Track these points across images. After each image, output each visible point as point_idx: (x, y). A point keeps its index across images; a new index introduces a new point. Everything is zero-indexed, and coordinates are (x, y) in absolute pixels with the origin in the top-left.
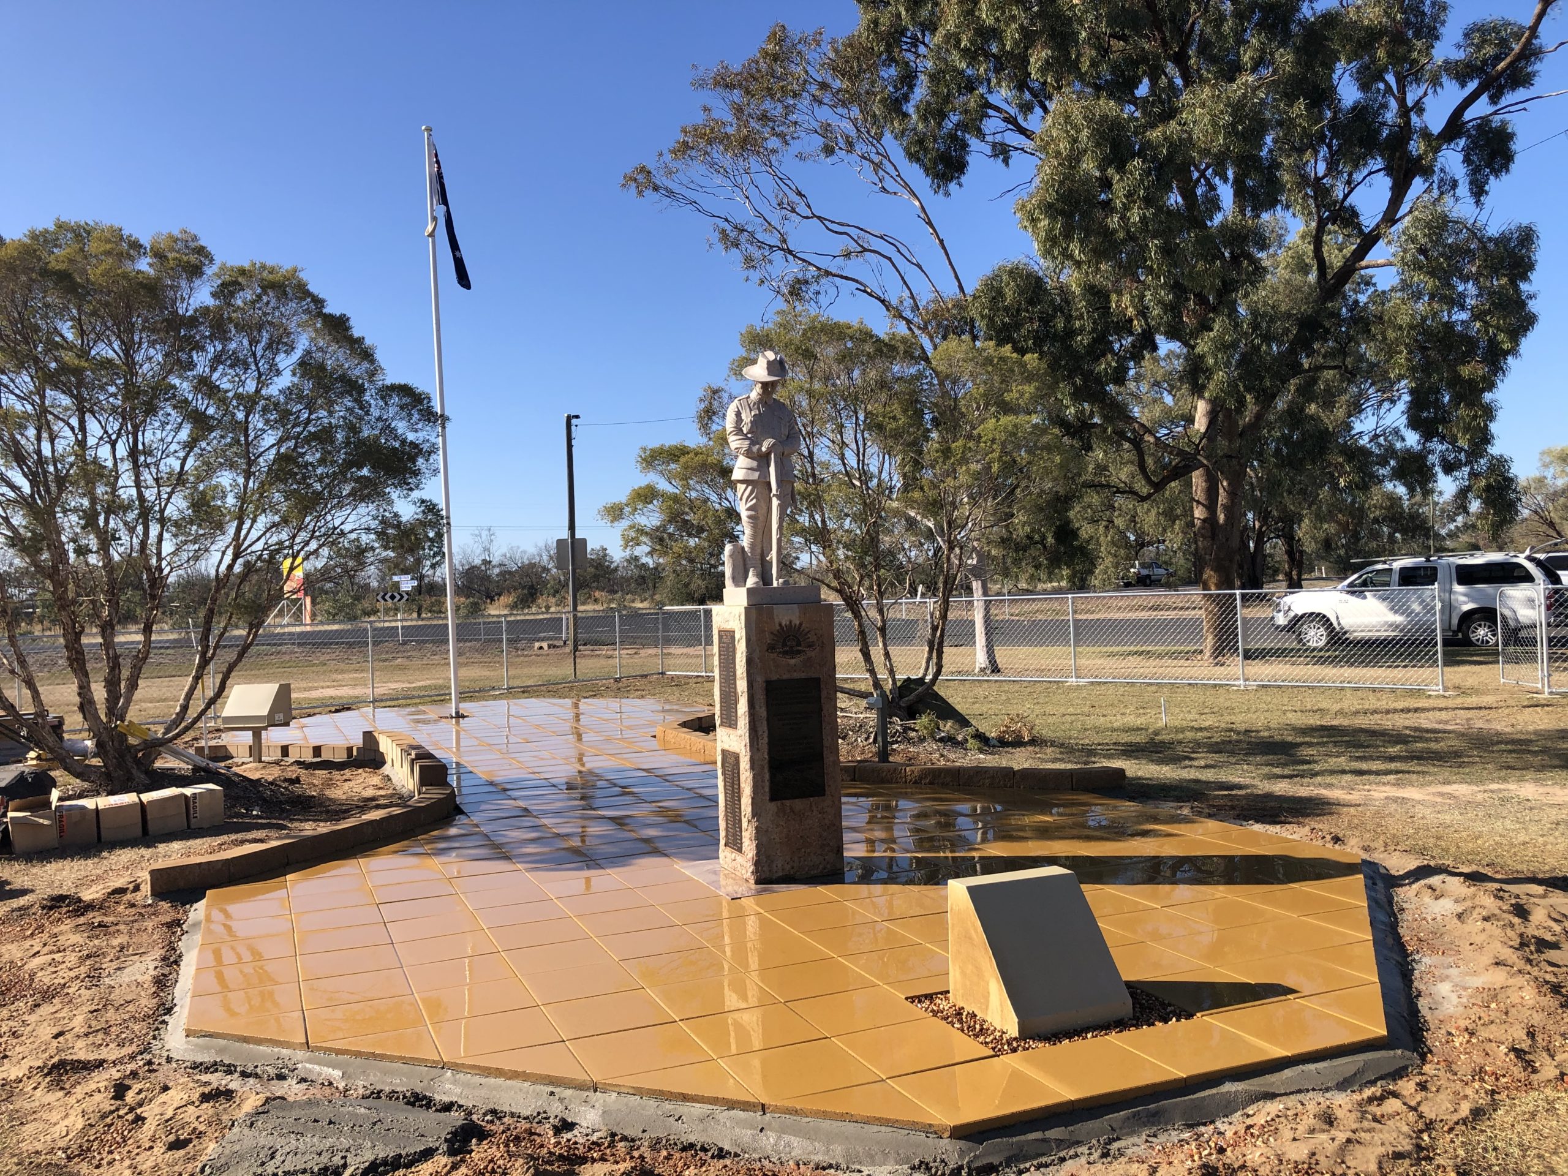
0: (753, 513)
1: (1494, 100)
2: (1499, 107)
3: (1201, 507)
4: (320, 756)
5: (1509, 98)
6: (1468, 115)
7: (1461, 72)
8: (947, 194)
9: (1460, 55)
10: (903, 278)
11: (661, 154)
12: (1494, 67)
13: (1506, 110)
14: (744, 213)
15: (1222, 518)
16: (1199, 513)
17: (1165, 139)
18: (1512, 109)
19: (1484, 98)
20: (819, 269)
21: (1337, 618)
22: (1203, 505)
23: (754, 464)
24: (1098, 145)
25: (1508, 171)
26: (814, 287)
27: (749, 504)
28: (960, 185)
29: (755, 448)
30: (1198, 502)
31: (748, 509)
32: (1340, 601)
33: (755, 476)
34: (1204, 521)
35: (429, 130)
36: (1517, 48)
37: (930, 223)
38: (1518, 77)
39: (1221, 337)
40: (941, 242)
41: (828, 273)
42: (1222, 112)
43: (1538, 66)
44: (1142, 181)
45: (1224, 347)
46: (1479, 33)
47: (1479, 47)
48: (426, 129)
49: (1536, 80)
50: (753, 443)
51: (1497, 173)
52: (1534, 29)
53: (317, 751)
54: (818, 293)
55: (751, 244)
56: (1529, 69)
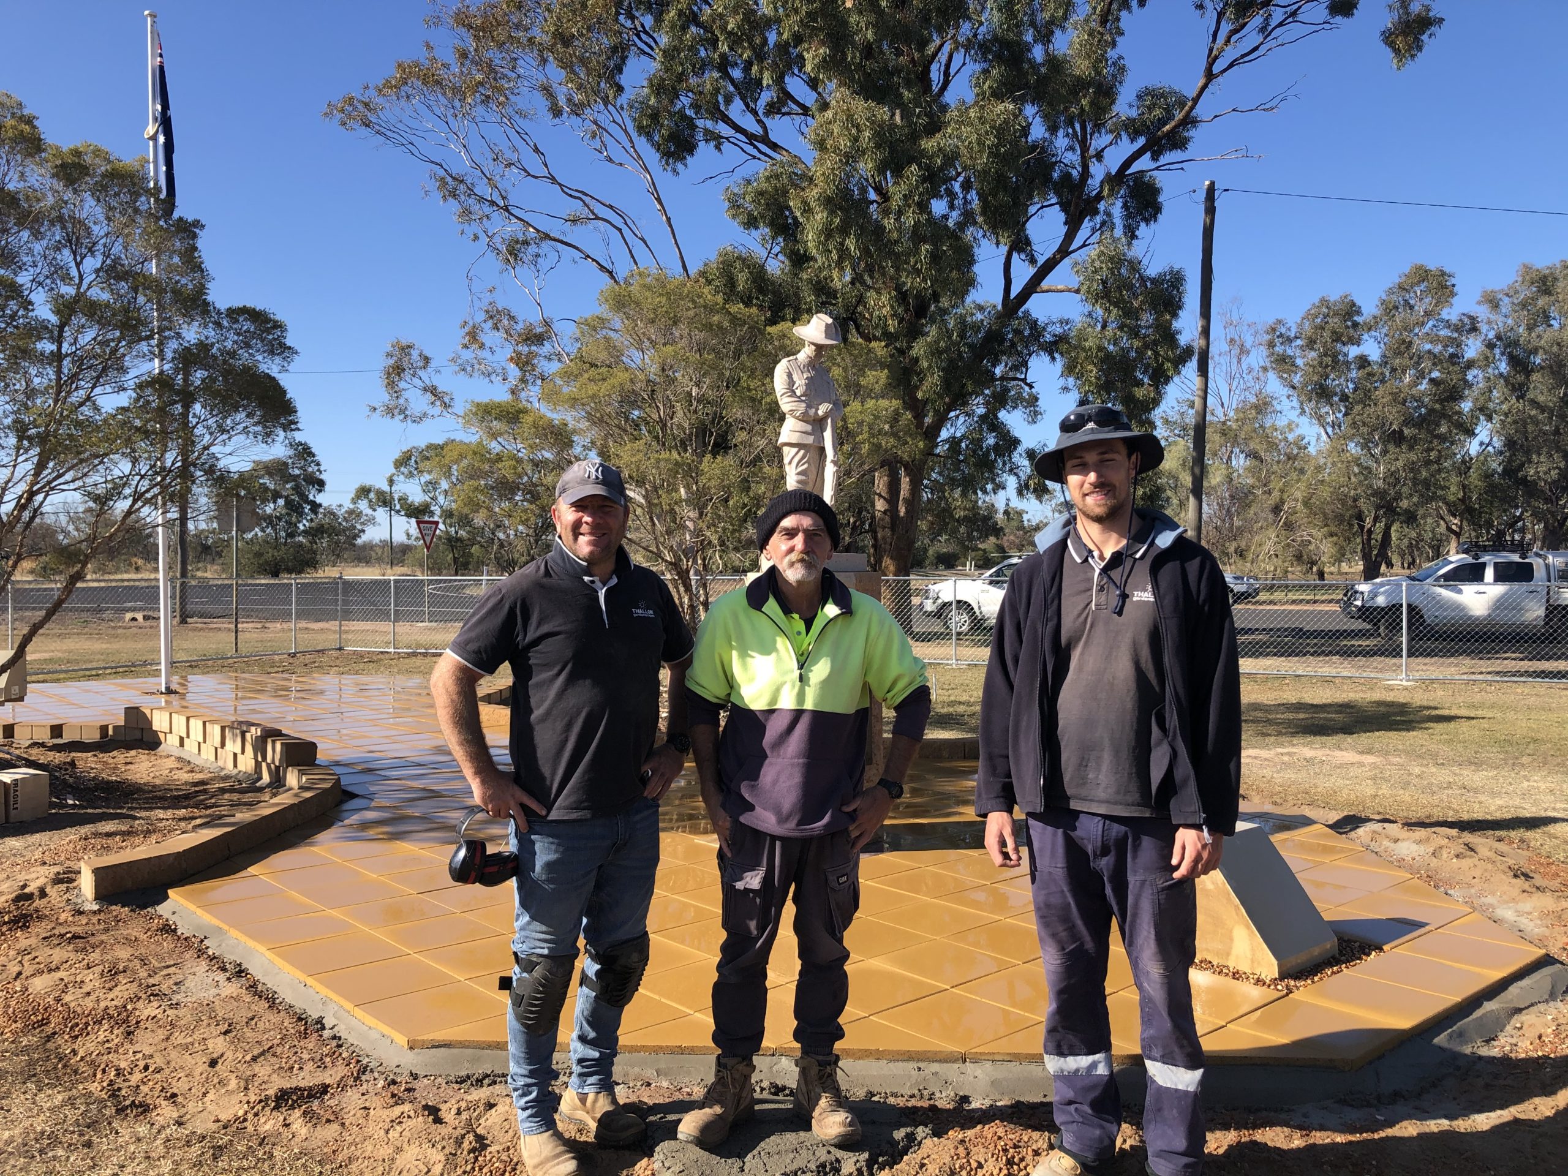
0: (803, 478)
1: (1155, 158)
2: (1159, 164)
3: (882, 500)
4: (60, 736)
5: (1168, 157)
6: (1134, 168)
7: (1133, 128)
8: (675, 171)
9: (1134, 113)
10: (630, 252)
11: (367, 87)
12: (1159, 129)
13: (1167, 167)
14: (462, 163)
15: (902, 511)
16: (880, 505)
17: (940, 150)
18: (1171, 167)
19: (1148, 155)
20: (538, 231)
21: (980, 608)
22: (884, 498)
23: (809, 428)
24: (878, 146)
25: (1155, 221)
26: (532, 249)
27: (800, 469)
28: (685, 165)
29: (812, 412)
30: (880, 495)
31: (798, 474)
32: (983, 591)
33: (810, 440)
34: (885, 512)
35: (153, 16)
36: (1179, 115)
37: (659, 200)
38: (1177, 141)
39: (937, 342)
40: (668, 219)
41: (547, 237)
42: (987, 133)
43: (1192, 133)
44: (917, 188)
45: (938, 351)
46: (1151, 96)
47: (1150, 108)
48: (150, 15)
49: (1190, 146)
50: (809, 406)
51: (1147, 221)
52: (1196, 100)
53: (57, 730)
54: (538, 255)
55: (469, 196)
56: (1186, 134)
